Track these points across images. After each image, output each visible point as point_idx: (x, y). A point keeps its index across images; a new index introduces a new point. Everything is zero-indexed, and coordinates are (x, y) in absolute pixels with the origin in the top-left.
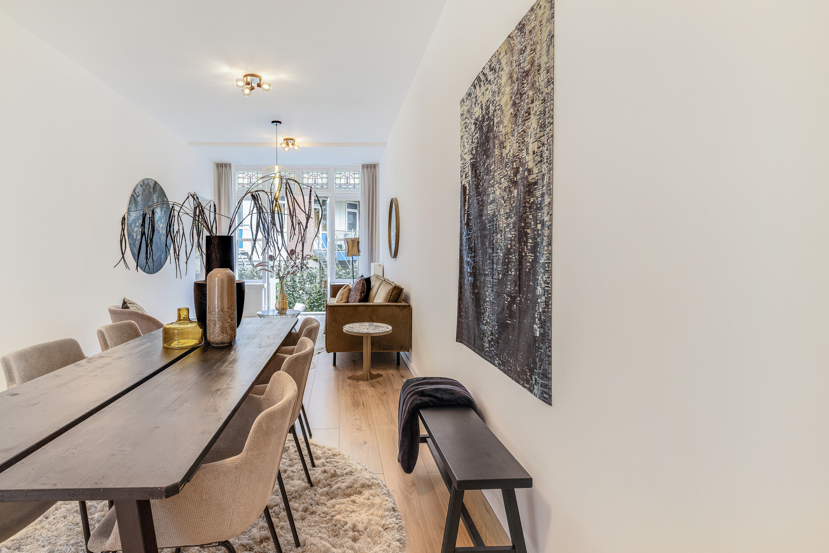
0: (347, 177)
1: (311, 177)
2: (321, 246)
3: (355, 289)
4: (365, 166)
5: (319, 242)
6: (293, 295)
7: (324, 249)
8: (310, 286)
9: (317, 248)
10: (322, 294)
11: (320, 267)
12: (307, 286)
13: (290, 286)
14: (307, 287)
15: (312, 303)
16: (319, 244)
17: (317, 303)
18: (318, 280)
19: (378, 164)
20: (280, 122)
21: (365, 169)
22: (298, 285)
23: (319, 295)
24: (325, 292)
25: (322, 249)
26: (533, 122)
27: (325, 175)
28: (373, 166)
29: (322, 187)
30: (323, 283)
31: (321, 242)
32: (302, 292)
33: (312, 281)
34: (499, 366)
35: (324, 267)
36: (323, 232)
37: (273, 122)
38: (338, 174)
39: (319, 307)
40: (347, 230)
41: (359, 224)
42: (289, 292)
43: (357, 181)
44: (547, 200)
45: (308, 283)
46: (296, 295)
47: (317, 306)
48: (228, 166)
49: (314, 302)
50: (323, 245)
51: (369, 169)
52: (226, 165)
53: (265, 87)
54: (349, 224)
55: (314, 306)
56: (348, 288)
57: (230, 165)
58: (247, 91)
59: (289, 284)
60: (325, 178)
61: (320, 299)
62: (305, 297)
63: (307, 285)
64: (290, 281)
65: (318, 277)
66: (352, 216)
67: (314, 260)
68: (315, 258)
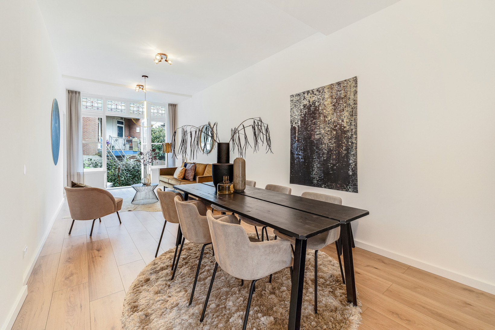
1: (136, 107)
19: (177, 105)
20: (147, 77)
21: (170, 106)
26: (346, 114)
28: (174, 105)
29: (134, 112)
34: (325, 187)
37: (143, 76)
41: (125, 134)
43: (163, 112)
44: (354, 136)
48: (78, 93)
51: (172, 107)
52: (76, 92)
53: (170, 62)
54: (118, 134)
57: (79, 93)
58: (157, 61)
66: (120, 129)
67: (99, 155)
68: (99, 154)
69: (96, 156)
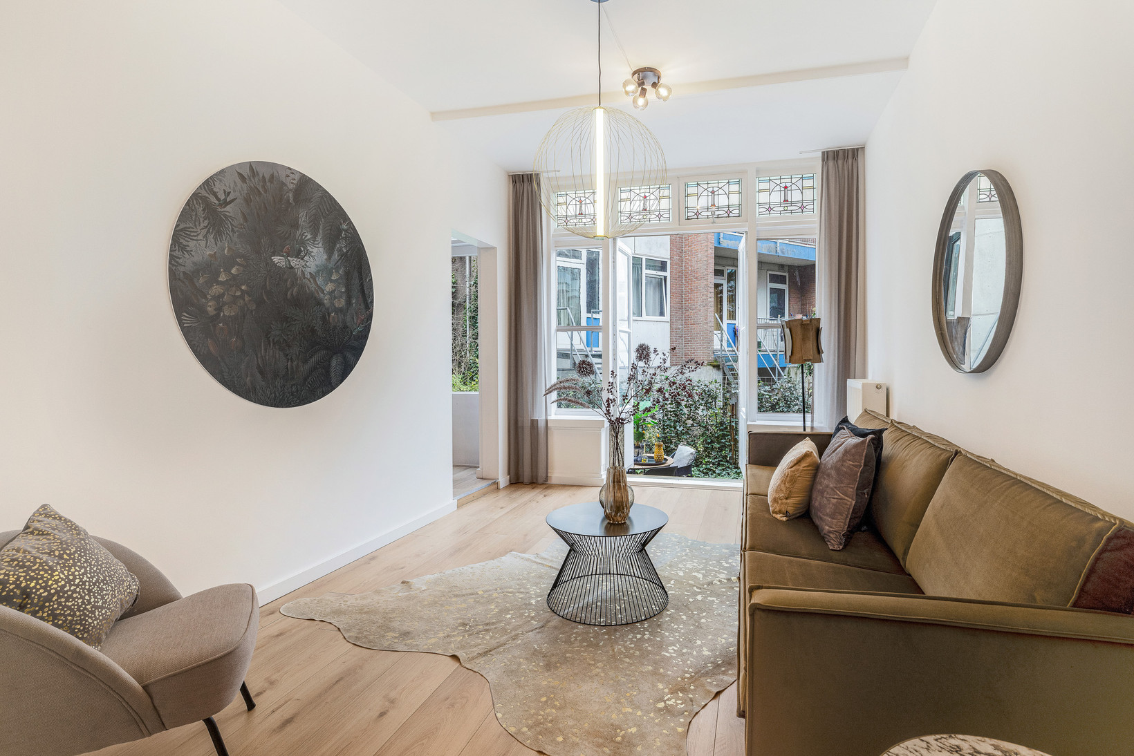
0: (786, 187)
1: (706, 192)
2: (725, 344)
3: (838, 470)
4: (831, 155)
5: (722, 337)
6: (675, 428)
7: (730, 349)
8: (705, 413)
9: (719, 347)
10: (726, 428)
11: (724, 379)
12: (700, 412)
13: (671, 412)
14: (701, 414)
15: (709, 443)
16: (722, 341)
17: (718, 443)
18: (720, 403)
19: (863, 148)
21: (831, 163)
22: (685, 410)
23: (722, 430)
24: (733, 424)
25: (727, 349)
27: (735, 188)
28: (850, 156)
30: (729, 408)
31: (725, 338)
32: (691, 422)
33: (709, 405)
35: (731, 378)
36: (730, 322)
38: (763, 181)
39: (722, 451)
40: (768, 317)
41: (789, 308)
42: (668, 423)
43: (808, 195)
45: (702, 407)
46: (680, 429)
47: (719, 448)
48: (533, 180)
49: (712, 442)
50: (728, 341)
51: (840, 162)
52: (530, 179)
54: (772, 309)
55: (712, 449)
56: (809, 460)
57: (537, 177)
59: (669, 409)
60: (734, 193)
61: (724, 436)
62: (697, 431)
63: (700, 410)
64: (671, 404)
65: (720, 398)
66: (777, 295)
67: (714, 366)
68: (715, 364)
69: (708, 367)
